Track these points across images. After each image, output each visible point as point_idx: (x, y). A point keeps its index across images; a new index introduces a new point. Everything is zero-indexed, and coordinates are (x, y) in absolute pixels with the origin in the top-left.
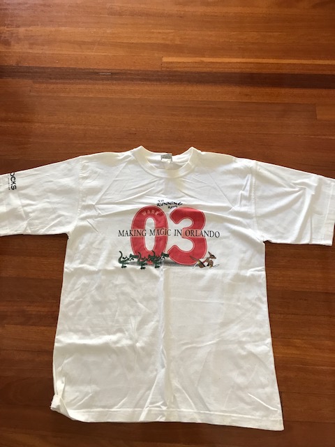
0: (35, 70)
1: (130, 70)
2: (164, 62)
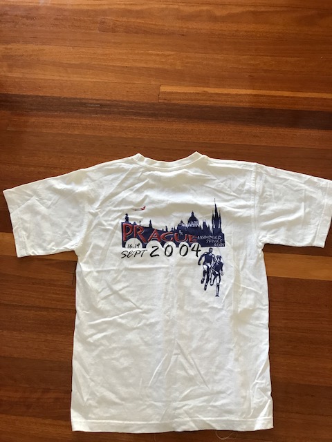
0: (14, 98)
1: (122, 101)
2: (162, 92)
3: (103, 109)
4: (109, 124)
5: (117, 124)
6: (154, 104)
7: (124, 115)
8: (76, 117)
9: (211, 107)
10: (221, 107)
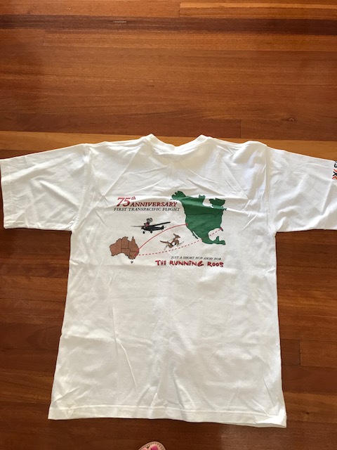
0: (47, 19)
1: (146, 18)
2: (182, 9)
3: (130, 25)
4: (135, 37)
5: (142, 37)
6: (175, 19)
7: (148, 29)
8: (105, 33)
9: (227, 20)
10: (236, 19)
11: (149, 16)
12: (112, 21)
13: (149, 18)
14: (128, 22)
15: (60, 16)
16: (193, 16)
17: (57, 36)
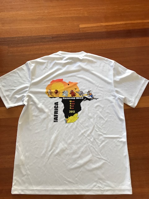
0: (8, 39)
1: (62, 34)
2: (81, 28)
4: (58, 46)
5: (62, 45)
6: (78, 34)
7: (64, 41)
8: (41, 45)
9: (105, 32)
10: (110, 31)
11: (64, 33)
12: (44, 38)
13: (64, 34)
14: (53, 38)
15: (15, 38)
16: (87, 32)
17: (15, 49)
